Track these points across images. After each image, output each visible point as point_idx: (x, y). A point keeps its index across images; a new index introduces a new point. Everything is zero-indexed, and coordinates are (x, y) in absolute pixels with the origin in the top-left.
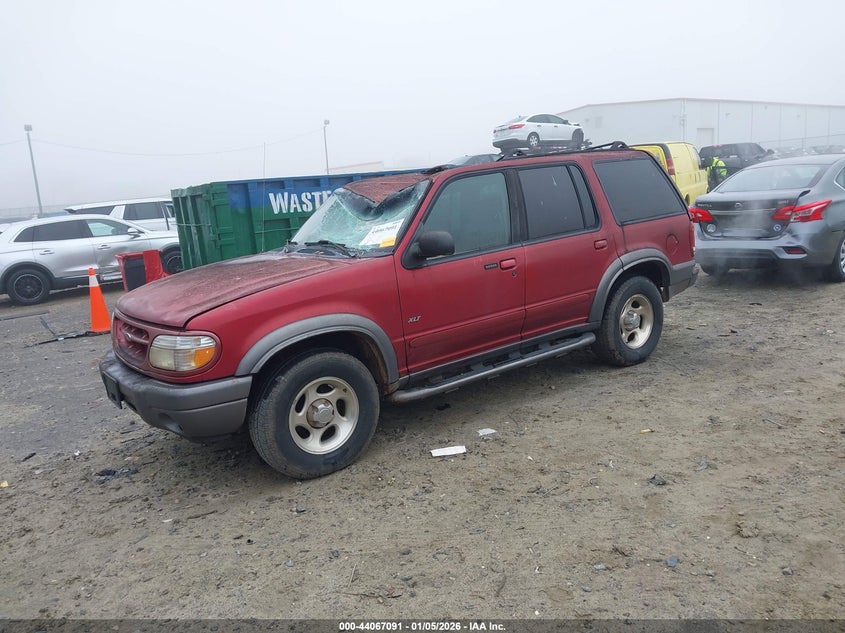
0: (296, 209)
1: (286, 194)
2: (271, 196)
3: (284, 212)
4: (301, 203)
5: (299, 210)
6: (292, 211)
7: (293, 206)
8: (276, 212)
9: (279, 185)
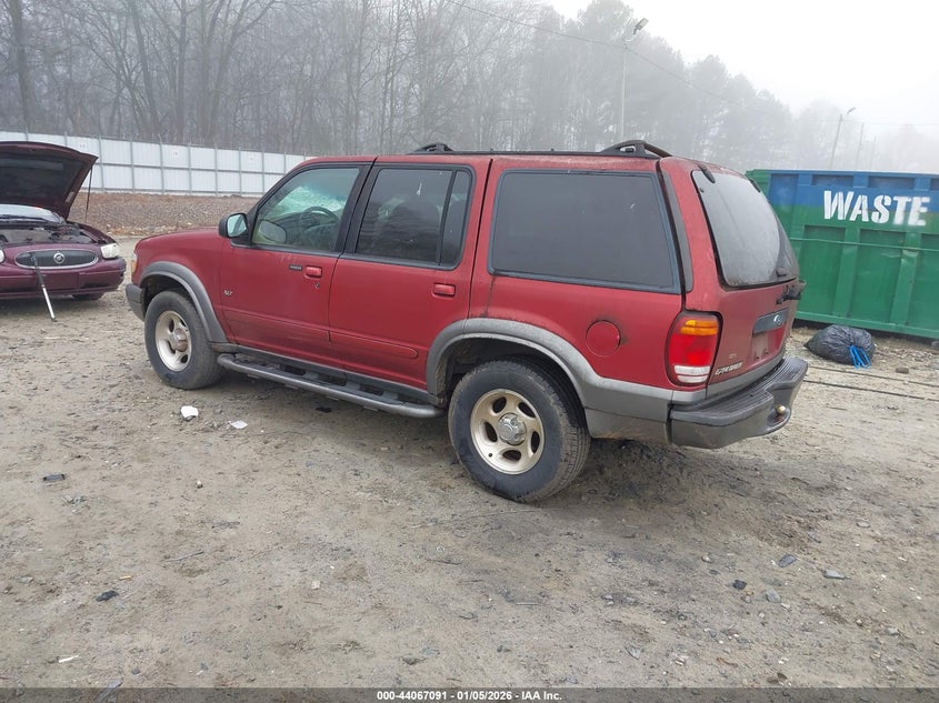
0: (859, 216)
1: (850, 195)
2: (827, 194)
3: (840, 218)
4: (871, 209)
5: (865, 219)
6: (853, 218)
7: (856, 211)
8: (828, 216)
9: (843, 181)
